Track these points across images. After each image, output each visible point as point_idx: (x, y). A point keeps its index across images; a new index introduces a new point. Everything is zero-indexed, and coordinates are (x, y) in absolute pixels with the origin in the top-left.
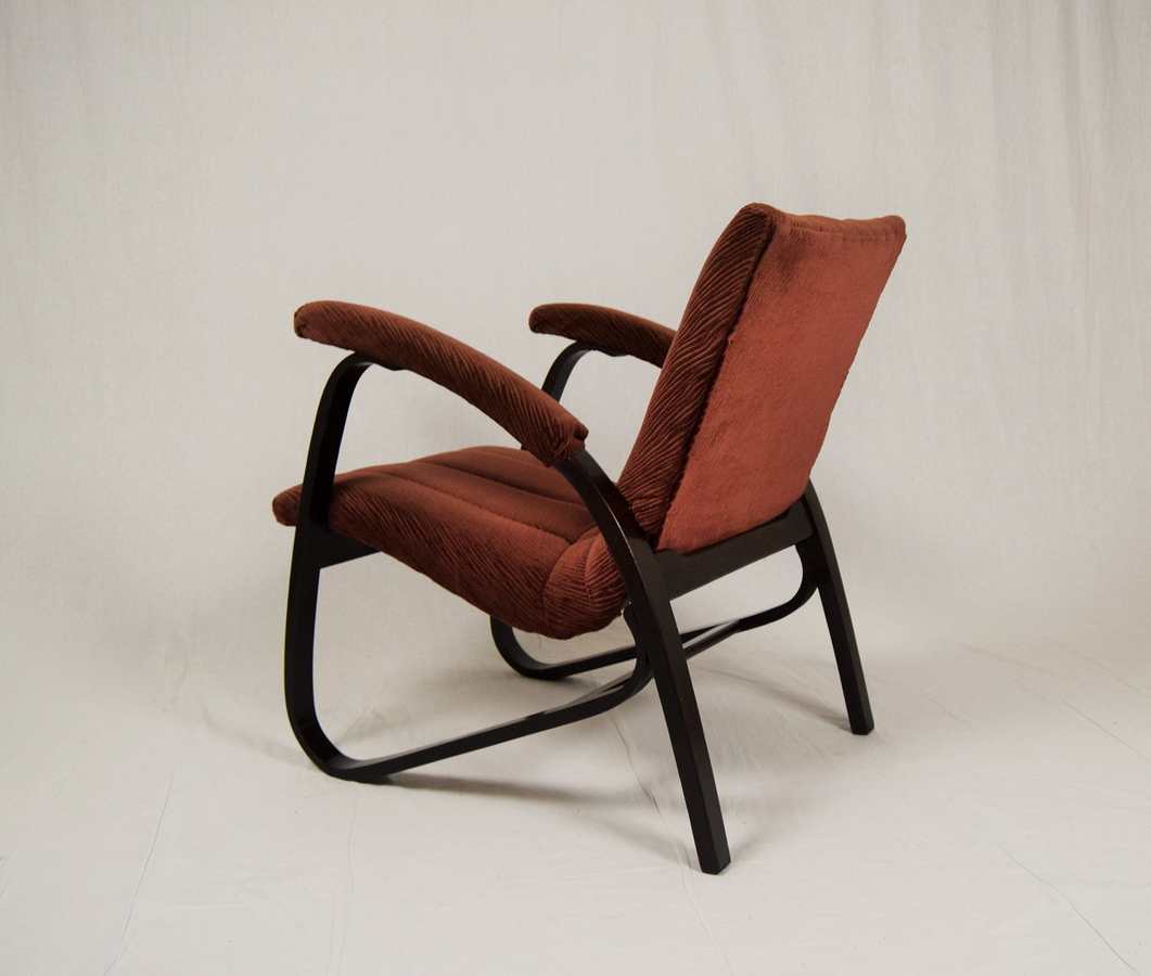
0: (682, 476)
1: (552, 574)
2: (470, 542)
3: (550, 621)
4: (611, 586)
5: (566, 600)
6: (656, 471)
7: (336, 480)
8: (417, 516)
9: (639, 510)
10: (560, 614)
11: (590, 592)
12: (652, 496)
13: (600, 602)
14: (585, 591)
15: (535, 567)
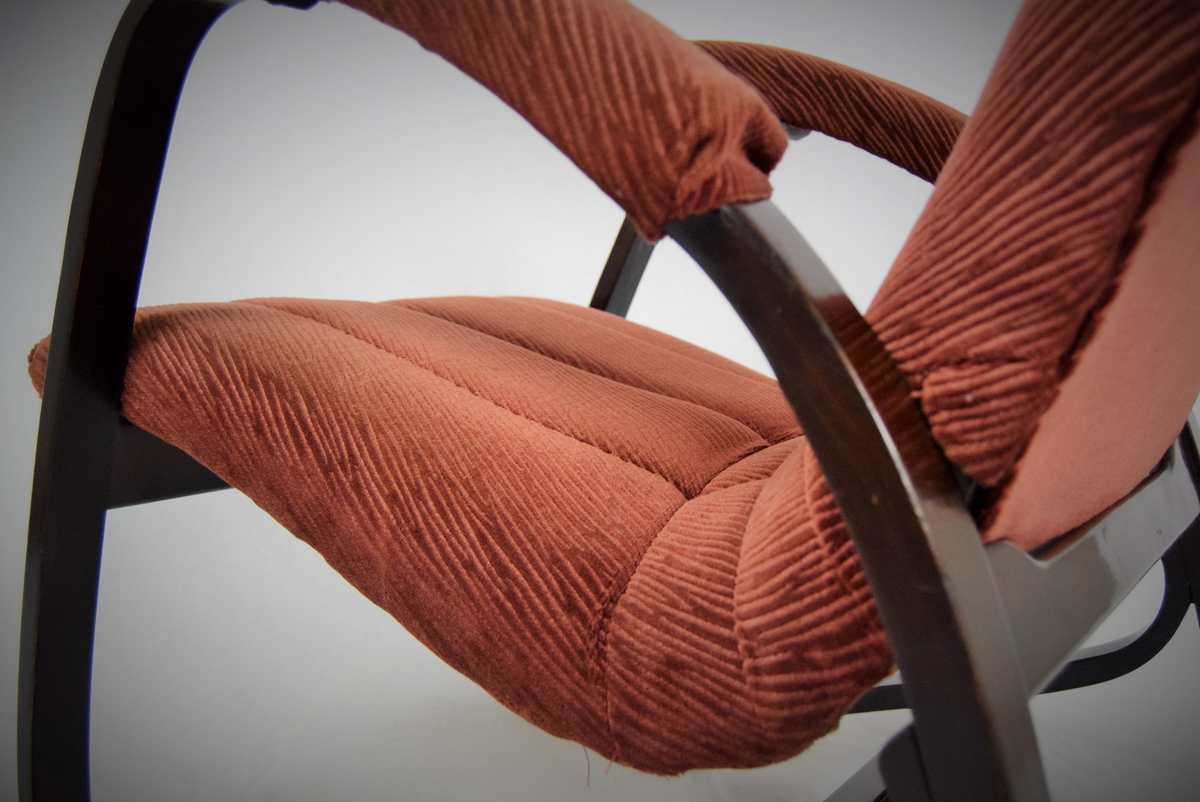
0: (1108, 295)
1: (636, 578)
2: (425, 472)
3: (619, 716)
4: (826, 642)
5: (672, 663)
6: (1029, 266)
7: (137, 318)
8: (310, 402)
9: (953, 401)
10: (651, 705)
11: (751, 652)
12: (1005, 357)
13: (778, 688)
14: (732, 644)
15: (591, 557)
